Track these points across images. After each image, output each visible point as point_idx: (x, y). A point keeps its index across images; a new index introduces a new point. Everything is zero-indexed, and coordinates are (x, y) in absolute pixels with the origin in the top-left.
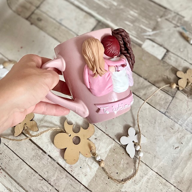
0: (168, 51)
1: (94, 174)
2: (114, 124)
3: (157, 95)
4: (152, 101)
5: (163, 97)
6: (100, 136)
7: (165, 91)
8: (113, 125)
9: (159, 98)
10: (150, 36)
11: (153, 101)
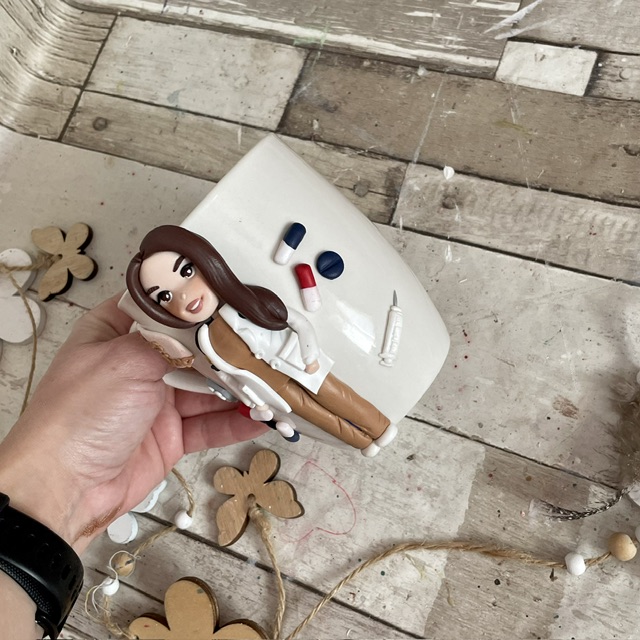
0: (603, 53)
1: (440, 583)
2: (465, 386)
3: (602, 229)
4: (588, 255)
5: (628, 229)
6: (424, 444)
7: (633, 202)
8: (460, 390)
9: (613, 237)
10: (515, 26)
11: (594, 256)
